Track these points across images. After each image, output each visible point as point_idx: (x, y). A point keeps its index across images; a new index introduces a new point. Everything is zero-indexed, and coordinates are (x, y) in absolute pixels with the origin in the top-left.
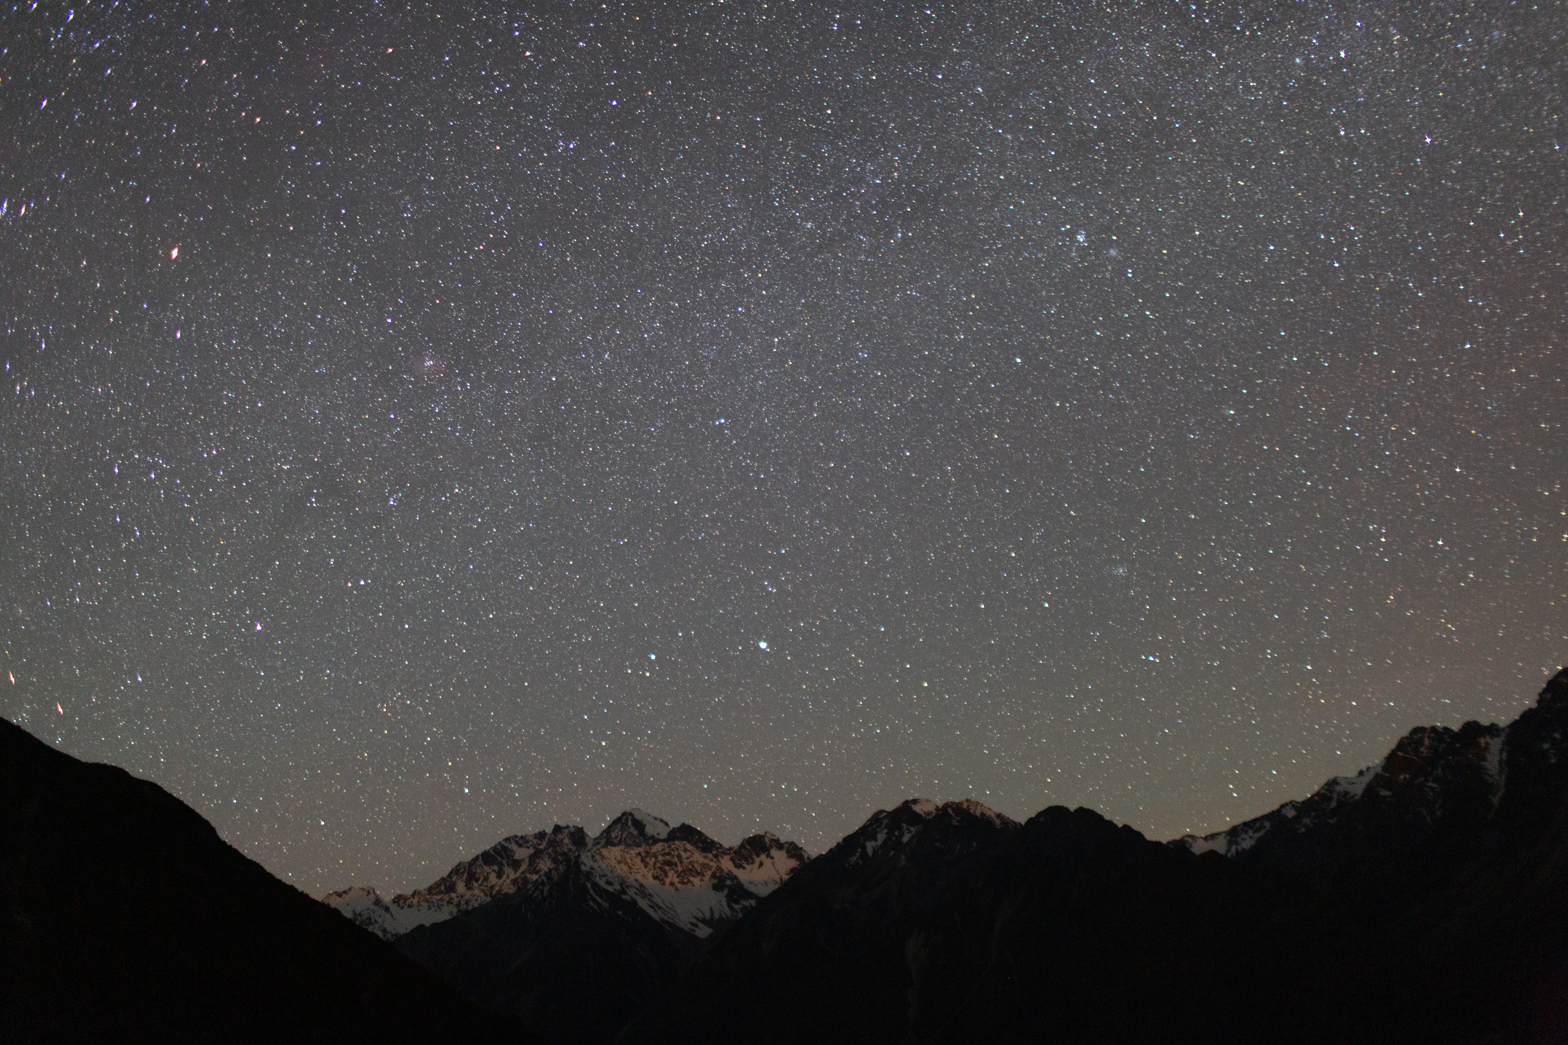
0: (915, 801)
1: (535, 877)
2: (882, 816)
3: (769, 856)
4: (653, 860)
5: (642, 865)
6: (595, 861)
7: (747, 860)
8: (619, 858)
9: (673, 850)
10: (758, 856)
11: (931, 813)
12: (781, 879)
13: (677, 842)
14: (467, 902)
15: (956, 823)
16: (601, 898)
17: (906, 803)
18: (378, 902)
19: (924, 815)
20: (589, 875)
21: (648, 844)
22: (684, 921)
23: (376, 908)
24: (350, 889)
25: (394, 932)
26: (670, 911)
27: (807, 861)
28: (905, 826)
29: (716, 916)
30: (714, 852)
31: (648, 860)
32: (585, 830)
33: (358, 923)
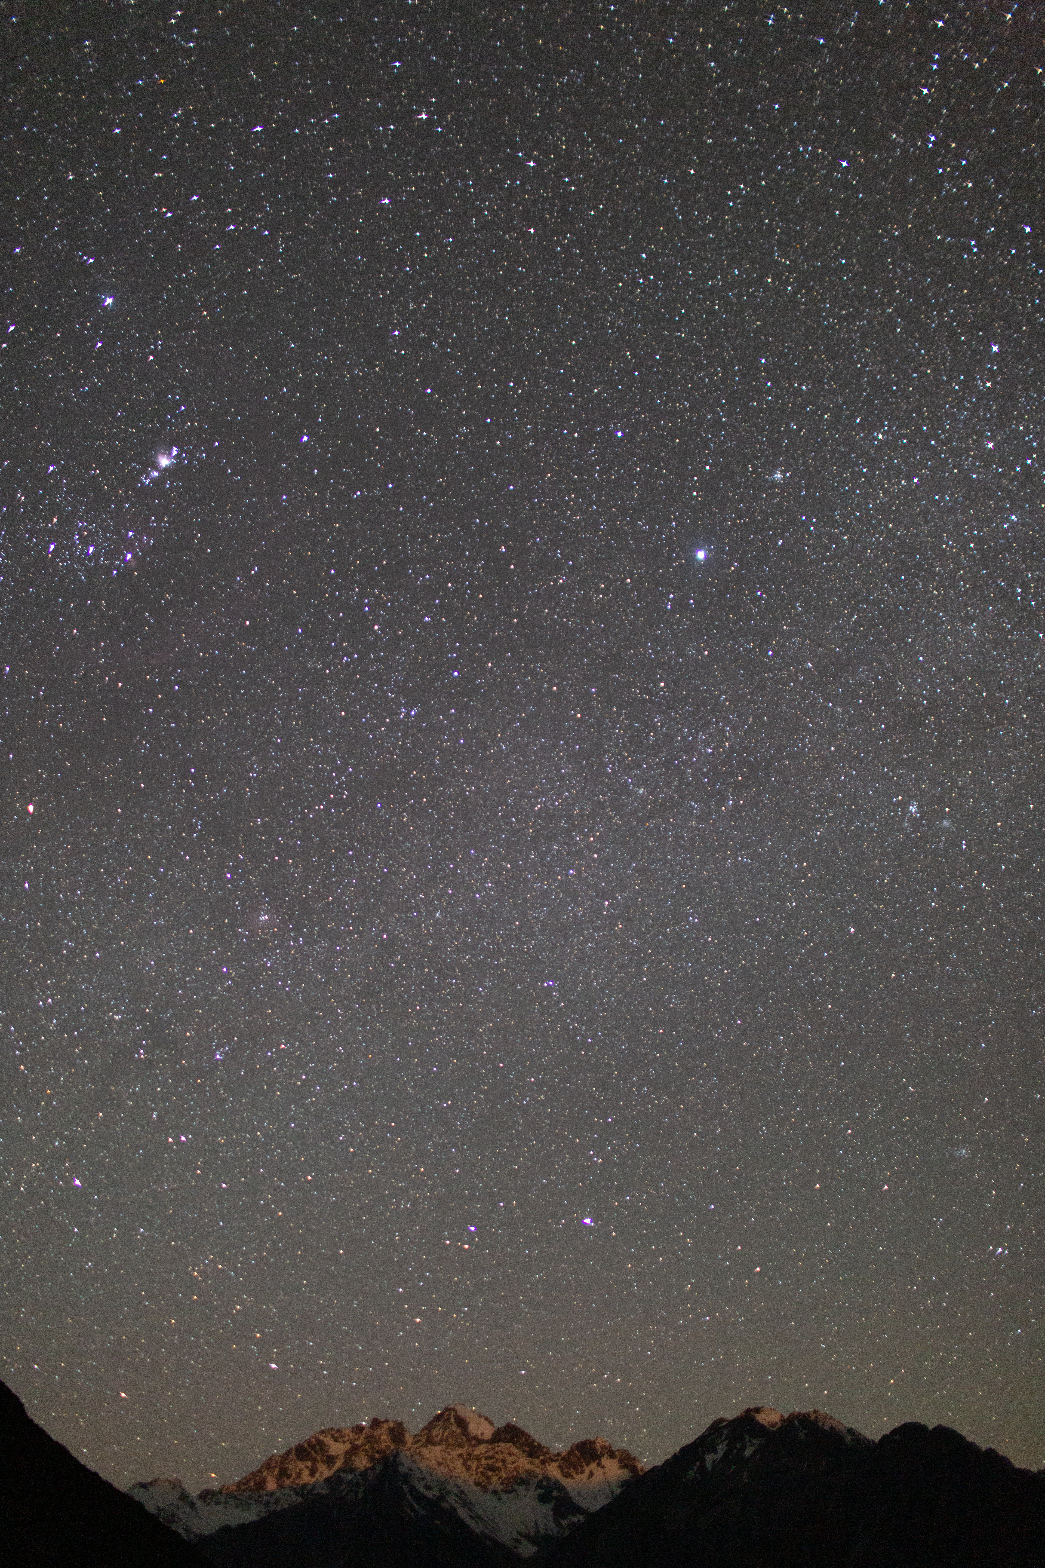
0: (758, 1410)
1: (350, 1477)
2: (722, 1425)
3: (599, 1465)
4: (476, 1463)
5: (464, 1469)
6: (414, 1462)
7: (575, 1468)
8: (440, 1460)
9: (497, 1453)
10: (588, 1464)
11: (776, 1424)
12: (613, 1492)
13: (502, 1444)
14: (277, 1502)
15: (803, 1437)
16: (419, 1504)
17: (748, 1411)
18: (184, 1496)
19: (768, 1427)
20: (406, 1478)
21: (470, 1445)
22: (506, 1536)
23: (180, 1503)
24: (155, 1481)
25: (198, 1532)
26: (492, 1524)
27: (641, 1473)
28: (747, 1437)
29: (542, 1532)
30: (541, 1458)
31: (470, 1463)
32: (405, 1425)
33: (161, 1519)
